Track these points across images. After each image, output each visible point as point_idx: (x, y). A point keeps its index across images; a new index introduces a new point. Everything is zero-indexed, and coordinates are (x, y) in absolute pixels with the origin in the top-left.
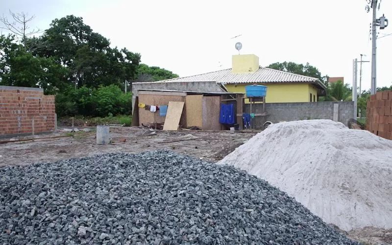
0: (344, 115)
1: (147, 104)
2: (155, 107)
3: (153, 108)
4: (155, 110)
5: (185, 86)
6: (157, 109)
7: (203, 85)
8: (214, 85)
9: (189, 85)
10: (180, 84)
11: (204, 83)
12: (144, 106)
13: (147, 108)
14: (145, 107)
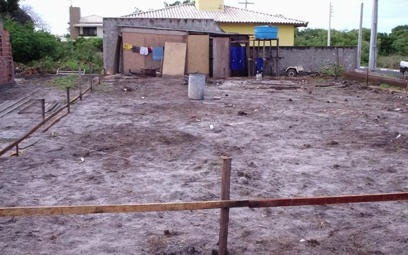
0: (346, 60)
1: (135, 45)
2: (147, 49)
3: (144, 51)
4: (147, 53)
5: (176, 24)
6: (150, 51)
7: (198, 23)
8: (212, 24)
9: (180, 22)
10: (169, 21)
11: (200, 21)
12: (132, 47)
13: (136, 50)
14: (133, 49)
